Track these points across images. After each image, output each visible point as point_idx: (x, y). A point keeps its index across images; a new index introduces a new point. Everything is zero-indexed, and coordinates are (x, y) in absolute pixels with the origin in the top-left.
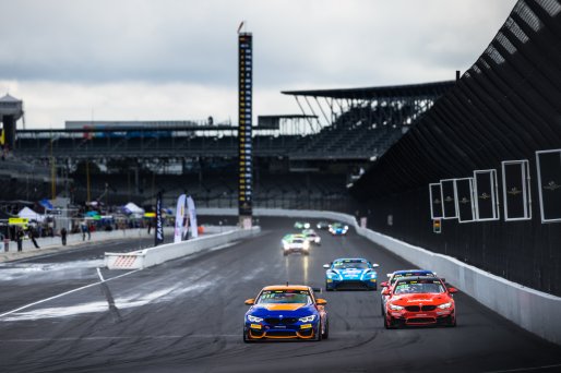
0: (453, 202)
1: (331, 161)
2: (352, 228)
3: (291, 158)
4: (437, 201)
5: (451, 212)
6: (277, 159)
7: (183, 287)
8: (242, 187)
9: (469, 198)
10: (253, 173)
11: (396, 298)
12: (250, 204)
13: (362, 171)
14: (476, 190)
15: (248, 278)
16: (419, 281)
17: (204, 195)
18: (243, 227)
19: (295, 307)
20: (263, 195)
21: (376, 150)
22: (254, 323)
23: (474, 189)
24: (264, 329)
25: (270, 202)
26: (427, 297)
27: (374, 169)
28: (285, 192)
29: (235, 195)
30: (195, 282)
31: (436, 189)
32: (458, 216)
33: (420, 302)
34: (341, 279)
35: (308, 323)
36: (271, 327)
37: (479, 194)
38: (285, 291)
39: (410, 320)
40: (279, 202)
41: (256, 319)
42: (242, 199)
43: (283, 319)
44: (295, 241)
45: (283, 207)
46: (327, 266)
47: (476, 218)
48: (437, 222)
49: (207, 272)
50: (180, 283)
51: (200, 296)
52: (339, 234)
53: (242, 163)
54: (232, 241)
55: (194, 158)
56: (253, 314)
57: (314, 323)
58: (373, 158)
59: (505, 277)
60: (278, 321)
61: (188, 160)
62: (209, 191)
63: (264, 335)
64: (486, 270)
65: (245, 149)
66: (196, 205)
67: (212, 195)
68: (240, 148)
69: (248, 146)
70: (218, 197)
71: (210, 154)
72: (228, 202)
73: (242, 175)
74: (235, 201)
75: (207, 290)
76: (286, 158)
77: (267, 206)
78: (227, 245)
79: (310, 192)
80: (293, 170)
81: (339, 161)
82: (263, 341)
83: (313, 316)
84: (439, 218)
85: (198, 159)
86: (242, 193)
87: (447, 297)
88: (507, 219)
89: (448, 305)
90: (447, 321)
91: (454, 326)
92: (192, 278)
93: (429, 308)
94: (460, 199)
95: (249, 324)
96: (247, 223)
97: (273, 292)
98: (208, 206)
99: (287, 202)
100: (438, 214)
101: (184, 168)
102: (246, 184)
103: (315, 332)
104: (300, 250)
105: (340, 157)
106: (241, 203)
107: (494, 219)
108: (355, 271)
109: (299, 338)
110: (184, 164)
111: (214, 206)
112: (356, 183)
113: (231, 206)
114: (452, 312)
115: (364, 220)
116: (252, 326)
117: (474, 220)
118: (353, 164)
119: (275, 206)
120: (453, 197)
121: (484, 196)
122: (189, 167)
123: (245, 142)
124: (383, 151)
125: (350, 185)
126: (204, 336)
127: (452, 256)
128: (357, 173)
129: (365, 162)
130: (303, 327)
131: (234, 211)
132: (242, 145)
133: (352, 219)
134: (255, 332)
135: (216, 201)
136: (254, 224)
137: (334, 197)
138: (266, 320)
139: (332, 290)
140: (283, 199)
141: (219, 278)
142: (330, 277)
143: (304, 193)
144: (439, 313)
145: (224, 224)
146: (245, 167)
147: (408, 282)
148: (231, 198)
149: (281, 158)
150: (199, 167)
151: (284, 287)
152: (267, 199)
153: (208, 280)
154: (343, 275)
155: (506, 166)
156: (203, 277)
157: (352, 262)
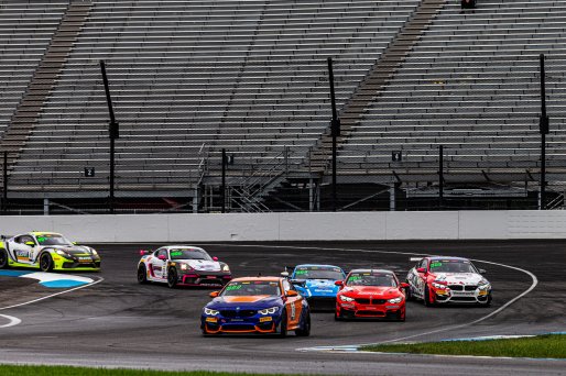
11: (348, 289)
22: (210, 316)
24: (219, 322)
26: (377, 291)
33: (371, 295)
35: (269, 315)
36: (227, 321)
39: (360, 312)
41: (212, 312)
43: (240, 311)
56: (210, 308)
57: (274, 316)
60: (235, 314)
83: (274, 308)
87: (398, 292)
89: (398, 299)
90: (396, 316)
91: (404, 320)
93: (380, 301)
95: (205, 317)
109: (257, 332)
114: (402, 307)
116: (208, 320)
130: (262, 320)
138: (222, 313)
144: (388, 307)
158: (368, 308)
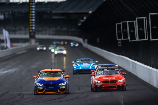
0: (127, 32)
1: (71, 14)
2: (80, 44)
3: (53, 12)
4: (119, 32)
5: (126, 36)
6: (46, 13)
7: (4, 71)
8: (31, 25)
9: (134, 30)
10: (36, 19)
11: (97, 77)
12: (34, 33)
13: (85, 18)
14: (137, 27)
15: (34, 66)
16: (108, 69)
17: (14, 29)
18: (31, 43)
19: (57, 79)
20: (40, 29)
21: (91, 8)
22: (39, 86)
23: (136, 26)
24: (44, 89)
25: (44, 32)
26: (112, 77)
27: (90, 17)
28: (50, 27)
29: (28, 29)
30: (9, 68)
31: (119, 26)
32: (129, 38)
33: (109, 79)
34: (81, 68)
35: (63, 86)
36: (47, 88)
37: (139, 28)
38: (51, 72)
39: (104, 87)
40: (48, 32)
41: (40, 85)
42: (31, 31)
43: (52, 84)
44: (60, 50)
45: (49, 34)
46: (73, 62)
47: (137, 39)
48: (120, 41)
49: (15, 64)
50: (3, 69)
51: (12, 75)
52: (74, 46)
53: (31, 15)
54: (26, 50)
55: (9, 12)
56: (39, 82)
57: (66, 86)
58: (90, 12)
59: (150, 66)
60: (50, 85)
61: (6, 13)
62: (16, 27)
63: (44, 91)
64: (142, 63)
65: (32, 8)
66: (9, 34)
67: (17, 29)
68: (30, 8)
69: (34, 6)
70: (20, 30)
71: (16, 10)
72: (24, 32)
73: (31, 20)
74: (28, 32)
75: (15, 72)
76: (51, 12)
77: (42, 34)
78: (24, 52)
79: (62, 27)
80: (54, 17)
81: (75, 14)
82: (44, 94)
83: (65, 83)
84: (120, 39)
85: (11, 13)
86: (31, 28)
87: (121, 77)
88: (151, 40)
89: (122, 80)
90: (121, 88)
91: (125, 90)
92: (8, 67)
93: (114, 82)
94: (130, 30)
95: (37, 86)
96: (33, 42)
97: (46, 72)
98: (15, 34)
99: (51, 32)
100: (120, 37)
101: (5, 17)
102: (32, 24)
103: (66, 90)
104: (62, 54)
105: (75, 12)
106: (30, 33)
107: (145, 39)
108: (87, 65)
109: (59, 92)
110: (4, 15)
111: (18, 34)
112: (83, 23)
113: (25, 34)
114: (124, 83)
115: (86, 40)
116: (38, 88)
117: (136, 40)
118: (81, 15)
119: (45, 34)
120: (126, 29)
121: (141, 29)
122: (7, 16)
123: (32, 5)
124: (95, 9)
125: (80, 24)
126: (13, 93)
127: (126, 56)
128: (83, 19)
129: (87, 14)
130: (61, 88)
131: (27, 36)
132: (31, 6)
133: (81, 40)
134: (40, 90)
135: (19, 32)
136: (36, 42)
137: (73, 30)
138: (45, 85)
139: (76, 74)
140: (50, 31)
141: (20, 66)
142: (75, 67)
143: (59, 28)
144: (118, 84)
145: (23, 42)
146: (32, 16)
147: (103, 70)
148: (26, 30)
149: (48, 12)
150: (11, 16)
151: (50, 70)
152: (42, 31)
153: (16, 67)
154: (81, 67)
155: (151, 16)
156: (13, 66)
157: (85, 60)
158: (108, 85)
